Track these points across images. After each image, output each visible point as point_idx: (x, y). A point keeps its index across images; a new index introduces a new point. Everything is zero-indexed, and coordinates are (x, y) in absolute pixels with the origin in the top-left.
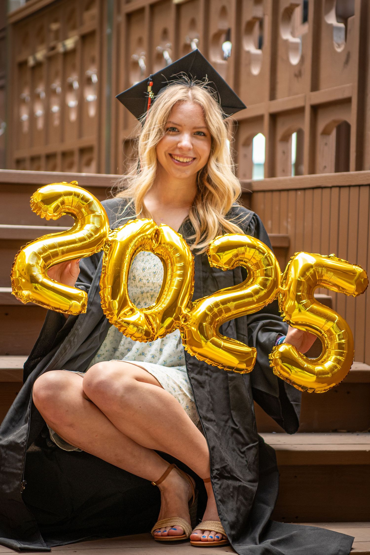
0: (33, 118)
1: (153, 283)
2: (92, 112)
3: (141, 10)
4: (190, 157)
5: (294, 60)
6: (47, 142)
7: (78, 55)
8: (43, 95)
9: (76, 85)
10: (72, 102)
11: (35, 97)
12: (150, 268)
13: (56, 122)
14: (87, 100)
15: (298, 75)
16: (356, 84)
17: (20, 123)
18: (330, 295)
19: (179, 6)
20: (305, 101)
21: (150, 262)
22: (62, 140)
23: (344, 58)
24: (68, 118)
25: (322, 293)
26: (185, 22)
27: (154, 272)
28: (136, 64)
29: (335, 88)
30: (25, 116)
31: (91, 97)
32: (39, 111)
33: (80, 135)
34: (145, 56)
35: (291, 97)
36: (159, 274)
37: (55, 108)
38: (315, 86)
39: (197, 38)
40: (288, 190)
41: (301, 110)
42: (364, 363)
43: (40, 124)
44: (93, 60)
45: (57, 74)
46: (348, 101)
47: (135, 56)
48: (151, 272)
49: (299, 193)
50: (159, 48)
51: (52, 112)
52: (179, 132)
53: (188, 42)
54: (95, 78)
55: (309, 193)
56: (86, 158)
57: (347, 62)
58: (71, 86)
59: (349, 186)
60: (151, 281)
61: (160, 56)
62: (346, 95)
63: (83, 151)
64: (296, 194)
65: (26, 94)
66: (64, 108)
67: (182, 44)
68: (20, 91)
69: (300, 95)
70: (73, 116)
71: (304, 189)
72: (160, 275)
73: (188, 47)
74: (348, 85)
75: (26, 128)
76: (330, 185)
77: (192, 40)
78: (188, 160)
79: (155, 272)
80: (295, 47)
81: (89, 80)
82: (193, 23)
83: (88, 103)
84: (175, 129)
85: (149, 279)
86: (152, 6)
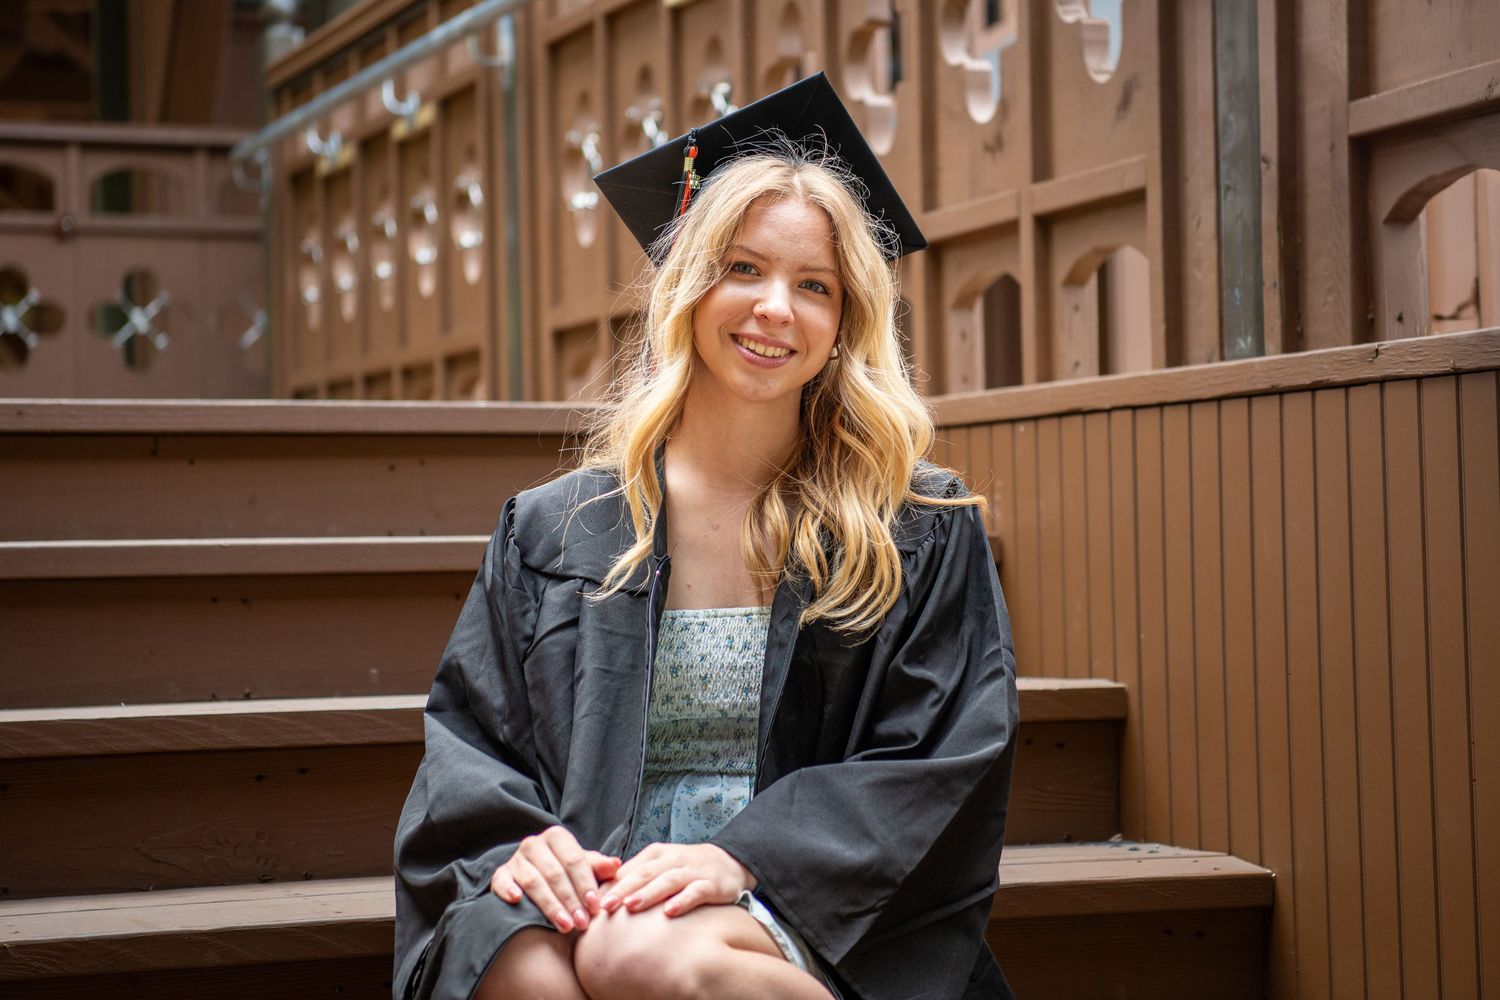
0: (330, 294)
1: (703, 707)
2: (473, 271)
3: (584, 31)
4: (782, 346)
5: (982, 112)
6: (366, 344)
7: (435, 143)
8: (353, 243)
9: (431, 213)
10: (424, 253)
11: (336, 247)
12: (692, 666)
13: (388, 301)
14: (460, 246)
15: (995, 144)
16: (1156, 155)
17: (301, 306)
18: (1123, 682)
19: (677, 13)
20: (1018, 205)
21: (689, 649)
22: (403, 338)
23: (1116, 98)
24: (416, 288)
25: (1100, 676)
26: (694, 49)
27: (703, 675)
28: (576, 154)
29: (1098, 169)
30: (312, 293)
31: (468, 236)
32: (345, 279)
33: (446, 324)
34: (598, 133)
35: (980, 201)
36: (715, 682)
37: (384, 269)
38: (1042, 169)
39: (729, 81)
40: (990, 423)
41: (1010, 228)
42: (1230, 853)
43: (349, 308)
44: (470, 154)
45: (384, 193)
46: (1137, 197)
47: (572, 136)
48: (695, 676)
49: (1021, 428)
50: (632, 112)
51: (377, 277)
52: (759, 275)
53: (704, 92)
54: (476, 195)
55: (1047, 427)
56: (460, 377)
57: (1125, 103)
58: (419, 217)
59: (1161, 405)
60: (696, 701)
61: (635, 131)
62: (1130, 183)
63: (453, 362)
64: (1013, 432)
65: (312, 243)
66: (405, 267)
67: (688, 97)
68: (299, 237)
69: (1003, 194)
70: (427, 285)
71: (1036, 418)
72: (719, 684)
73: (703, 104)
74: (1134, 159)
75: (314, 318)
76: (1107, 405)
77: (712, 88)
78: (778, 352)
79: (706, 677)
80: (981, 81)
81: (463, 200)
82: (715, 49)
83: (463, 252)
84: (748, 269)
85: (692, 696)
86: (613, 18)
